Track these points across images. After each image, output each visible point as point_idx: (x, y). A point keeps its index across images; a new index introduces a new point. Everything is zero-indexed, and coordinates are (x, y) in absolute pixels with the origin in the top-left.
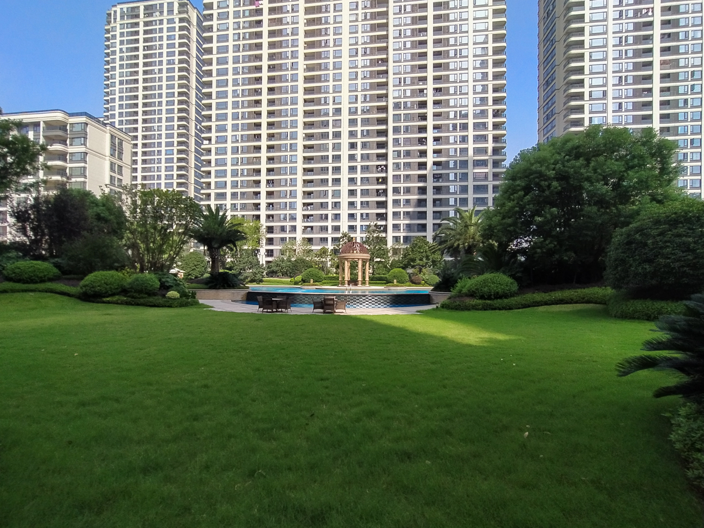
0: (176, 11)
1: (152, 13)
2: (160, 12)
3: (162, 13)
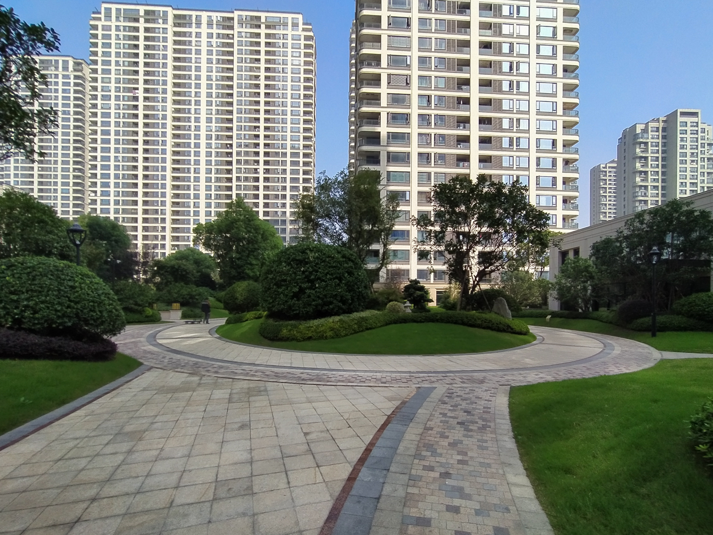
0: (71, 68)
1: (48, 67)
2: (55, 67)
3: (57, 68)
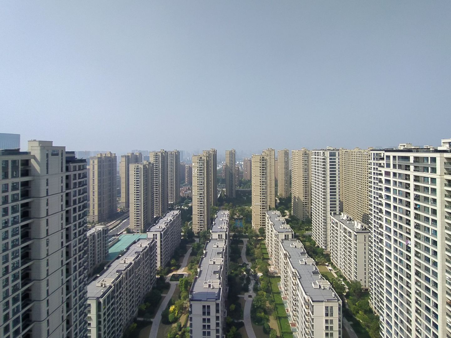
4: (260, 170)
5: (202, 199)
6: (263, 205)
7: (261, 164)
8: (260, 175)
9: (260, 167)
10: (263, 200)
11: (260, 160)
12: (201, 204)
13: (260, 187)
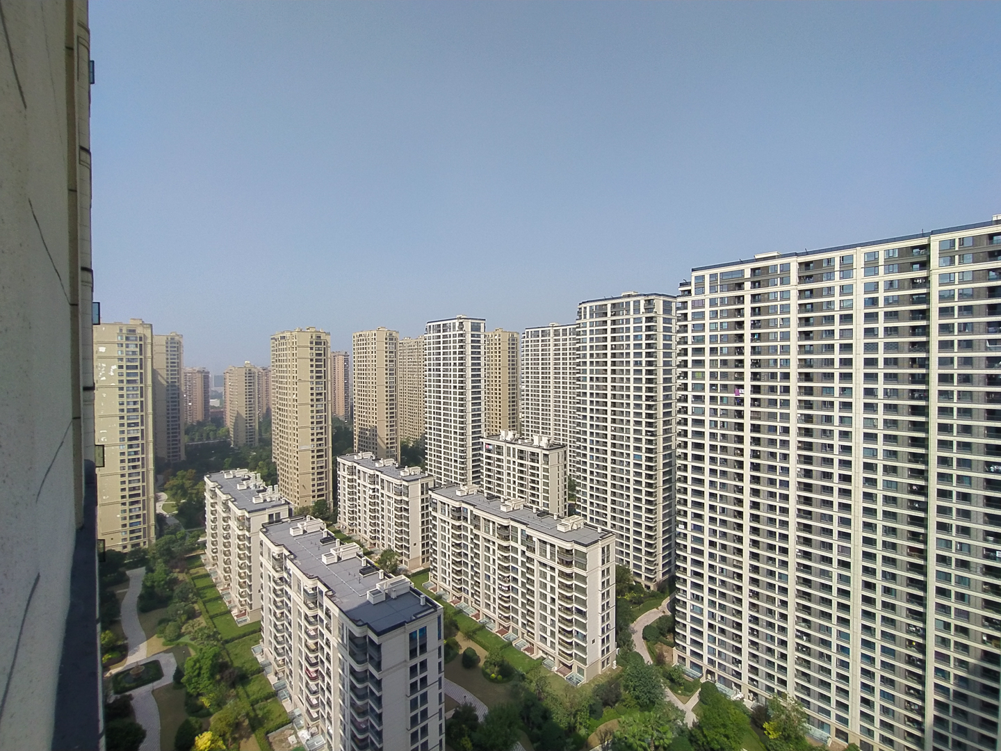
0: (642, 309)
1: (619, 312)
3: (628, 311)
4: (312, 366)
5: (136, 453)
6: (320, 448)
7: (314, 351)
8: (312, 377)
9: (312, 360)
10: (319, 436)
11: (311, 343)
12: (134, 467)
13: (312, 406)
